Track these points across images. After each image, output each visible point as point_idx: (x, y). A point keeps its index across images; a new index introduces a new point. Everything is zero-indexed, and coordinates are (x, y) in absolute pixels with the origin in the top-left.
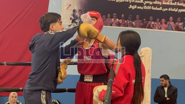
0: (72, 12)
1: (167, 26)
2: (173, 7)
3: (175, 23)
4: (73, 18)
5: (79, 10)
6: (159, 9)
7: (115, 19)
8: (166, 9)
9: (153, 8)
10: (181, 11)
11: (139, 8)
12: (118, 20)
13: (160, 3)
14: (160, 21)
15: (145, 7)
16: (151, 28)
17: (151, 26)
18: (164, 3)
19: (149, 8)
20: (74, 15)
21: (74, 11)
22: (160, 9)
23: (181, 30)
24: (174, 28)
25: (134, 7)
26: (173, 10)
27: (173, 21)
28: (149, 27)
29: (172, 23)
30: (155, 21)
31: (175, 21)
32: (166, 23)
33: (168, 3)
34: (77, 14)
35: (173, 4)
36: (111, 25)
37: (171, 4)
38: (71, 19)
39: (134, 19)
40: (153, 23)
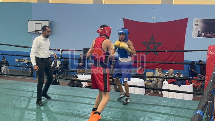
0: (198, 32)
5: (201, 31)
21: (199, 31)
34: (200, 33)
38: (197, 35)
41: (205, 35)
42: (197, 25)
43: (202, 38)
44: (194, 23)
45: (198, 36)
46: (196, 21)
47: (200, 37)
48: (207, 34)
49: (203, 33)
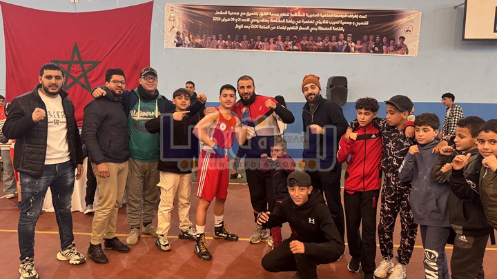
1: (276, 46)
2: (281, 25)
3: (284, 42)
4: (177, 41)
5: (183, 32)
6: (266, 28)
7: (221, 41)
8: (275, 28)
9: (261, 27)
10: (289, 28)
11: (245, 27)
12: (224, 41)
13: (268, 21)
14: (268, 41)
15: (252, 26)
16: (259, 49)
17: (259, 47)
18: (272, 21)
19: (256, 26)
20: (178, 38)
21: (178, 33)
22: (268, 27)
23: (290, 50)
24: (282, 48)
25: (240, 27)
26: (281, 28)
27: (281, 40)
28: (257, 48)
29: (281, 43)
30: (262, 41)
31: (283, 40)
32: (274, 43)
33: (276, 21)
34: (181, 36)
35: (282, 21)
36: (217, 47)
37: (280, 21)
38: (175, 42)
39: (241, 40)
40: (261, 43)
41: (192, 41)
42: (172, 19)
43: (186, 48)
44: (167, 14)
45: (178, 45)
46: (170, 8)
47: (181, 48)
49: (187, 38)
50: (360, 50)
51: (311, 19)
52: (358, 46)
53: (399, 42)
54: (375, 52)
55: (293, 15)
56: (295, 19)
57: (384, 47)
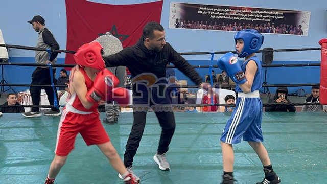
3: (237, 26)
5: (180, 19)
7: (202, 24)
8: (233, 18)
9: (225, 18)
11: (216, 17)
12: (204, 25)
13: (229, 14)
14: (229, 25)
15: (220, 17)
20: (177, 22)
21: (177, 20)
22: (229, 18)
24: (236, 30)
25: (213, 17)
26: (236, 18)
28: (222, 29)
30: (226, 26)
31: (237, 25)
32: (232, 27)
33: (234, 14)
34: (179, 22)
35: (237, 15)
36: (200, 28)
38: (175, 25)
39: (213, 24)
40: (224, 27)
41: (185, 24)
42: (174, 11)
44: (171, 8)
46: (173, 5)
47: (178, 28)
48: (187, 23)
50: (278, 32)
51: (253, 14)
52: (277, 30)
53: (298, 28)
54: (286, 33)
55: (243, 11)
56: (244, 13)
57: (291, 31)
